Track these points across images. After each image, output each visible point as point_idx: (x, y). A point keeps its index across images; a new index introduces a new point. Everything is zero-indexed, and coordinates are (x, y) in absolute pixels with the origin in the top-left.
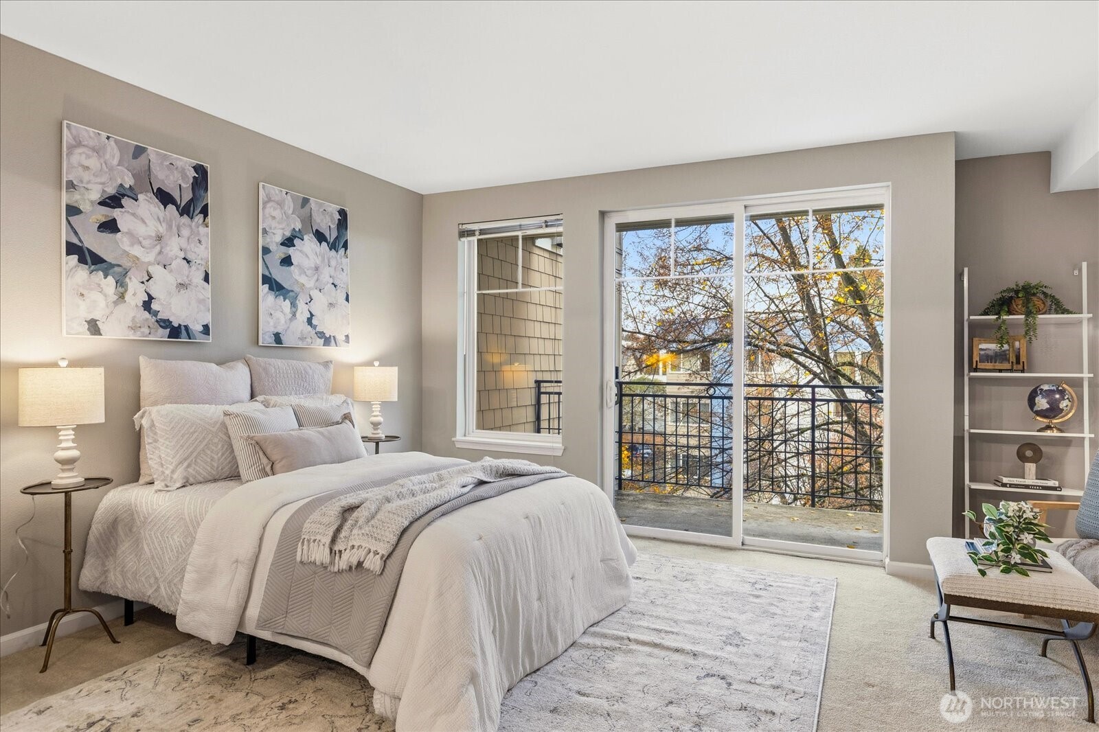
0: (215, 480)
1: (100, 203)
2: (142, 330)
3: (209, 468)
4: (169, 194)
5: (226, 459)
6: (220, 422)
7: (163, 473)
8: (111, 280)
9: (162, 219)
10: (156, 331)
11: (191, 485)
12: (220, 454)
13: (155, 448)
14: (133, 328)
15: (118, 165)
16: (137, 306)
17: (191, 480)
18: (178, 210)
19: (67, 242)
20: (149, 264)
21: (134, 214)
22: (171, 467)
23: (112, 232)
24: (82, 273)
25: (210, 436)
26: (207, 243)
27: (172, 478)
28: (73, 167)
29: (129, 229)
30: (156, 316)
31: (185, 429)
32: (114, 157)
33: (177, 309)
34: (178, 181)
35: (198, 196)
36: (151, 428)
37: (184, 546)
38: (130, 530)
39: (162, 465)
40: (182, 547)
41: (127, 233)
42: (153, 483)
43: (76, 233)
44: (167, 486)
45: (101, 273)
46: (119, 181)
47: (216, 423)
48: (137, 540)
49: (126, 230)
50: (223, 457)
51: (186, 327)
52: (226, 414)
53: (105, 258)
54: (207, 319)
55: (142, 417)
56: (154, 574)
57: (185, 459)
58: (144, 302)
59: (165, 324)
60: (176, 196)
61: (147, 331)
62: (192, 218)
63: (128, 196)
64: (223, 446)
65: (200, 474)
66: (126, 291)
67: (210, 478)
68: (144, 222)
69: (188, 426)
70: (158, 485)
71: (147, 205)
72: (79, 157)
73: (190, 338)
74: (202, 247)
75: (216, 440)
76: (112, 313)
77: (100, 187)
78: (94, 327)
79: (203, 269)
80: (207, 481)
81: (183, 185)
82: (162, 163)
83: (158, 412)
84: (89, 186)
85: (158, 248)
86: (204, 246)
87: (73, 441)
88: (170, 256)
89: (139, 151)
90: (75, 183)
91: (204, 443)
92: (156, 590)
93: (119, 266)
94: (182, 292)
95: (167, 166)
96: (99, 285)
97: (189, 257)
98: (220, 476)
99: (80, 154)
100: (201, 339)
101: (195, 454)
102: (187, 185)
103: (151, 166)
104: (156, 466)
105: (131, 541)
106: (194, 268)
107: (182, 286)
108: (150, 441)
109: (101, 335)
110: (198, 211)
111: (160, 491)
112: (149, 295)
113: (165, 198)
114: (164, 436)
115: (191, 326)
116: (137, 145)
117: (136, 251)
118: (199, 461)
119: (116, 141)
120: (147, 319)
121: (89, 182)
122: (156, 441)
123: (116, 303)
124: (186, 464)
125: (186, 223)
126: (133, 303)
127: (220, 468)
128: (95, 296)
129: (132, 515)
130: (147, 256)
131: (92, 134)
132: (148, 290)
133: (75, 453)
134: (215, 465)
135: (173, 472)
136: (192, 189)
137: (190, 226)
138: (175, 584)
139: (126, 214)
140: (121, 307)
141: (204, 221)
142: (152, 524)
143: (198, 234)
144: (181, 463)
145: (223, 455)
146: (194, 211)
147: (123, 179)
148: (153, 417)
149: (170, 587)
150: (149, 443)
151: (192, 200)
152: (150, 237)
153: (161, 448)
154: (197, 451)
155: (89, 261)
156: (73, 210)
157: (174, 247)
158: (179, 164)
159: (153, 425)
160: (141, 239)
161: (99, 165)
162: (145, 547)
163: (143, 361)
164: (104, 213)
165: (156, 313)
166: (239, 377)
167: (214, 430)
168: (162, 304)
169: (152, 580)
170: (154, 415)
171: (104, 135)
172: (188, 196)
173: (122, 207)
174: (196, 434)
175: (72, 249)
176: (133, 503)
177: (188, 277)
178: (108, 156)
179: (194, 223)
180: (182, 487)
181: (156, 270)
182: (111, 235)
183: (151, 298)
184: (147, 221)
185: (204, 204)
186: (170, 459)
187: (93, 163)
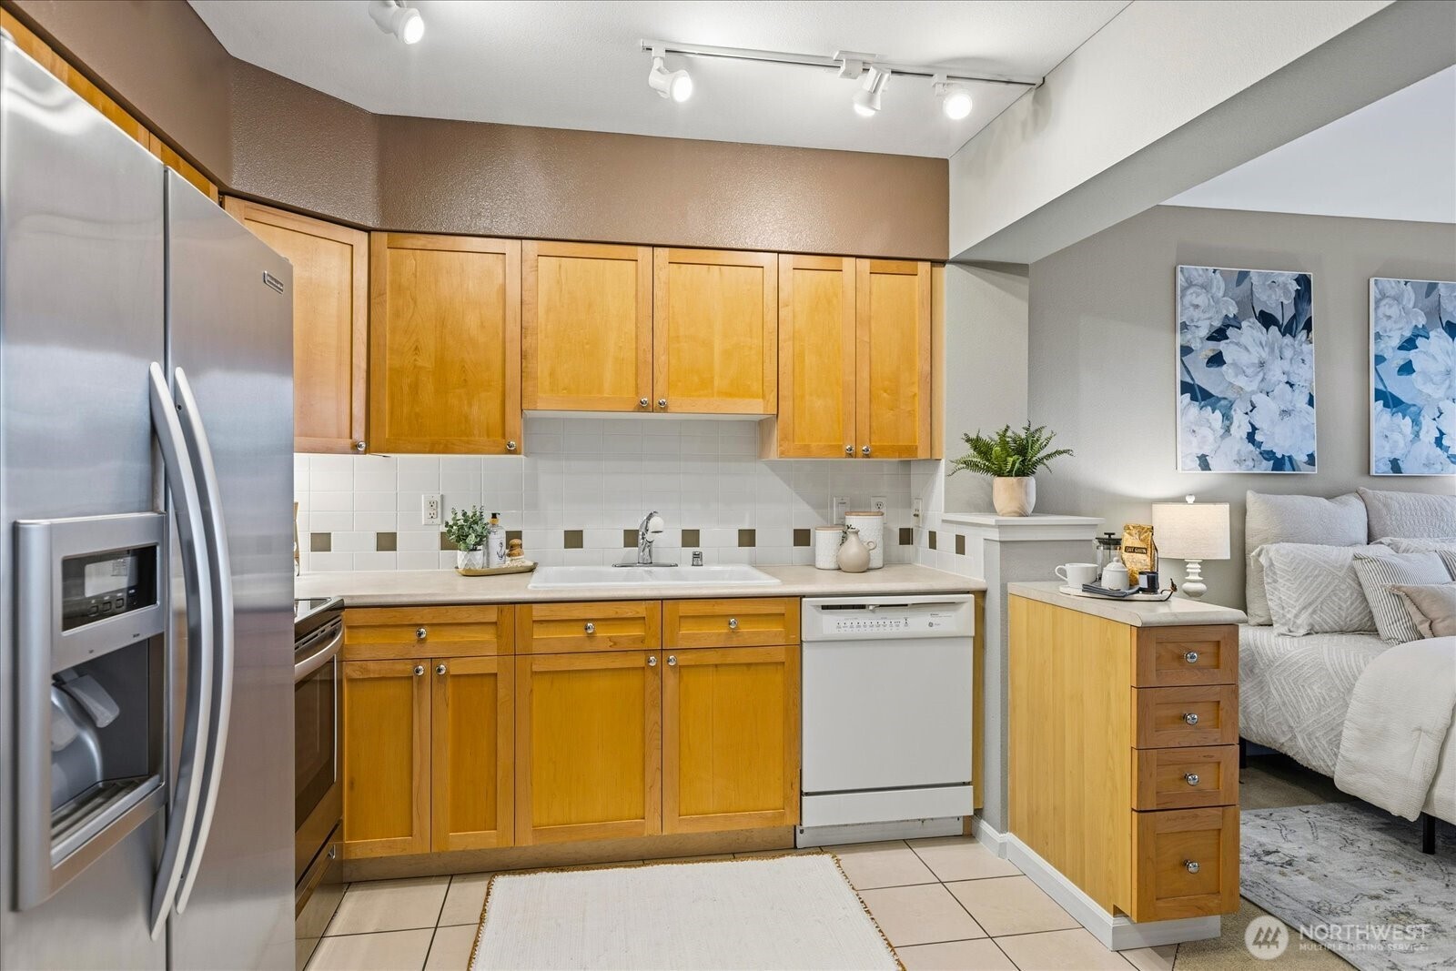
0: (1342, 632)
1: (1209, 339)
2: (1247, 463)
3: (1336, 618)
4: (1271, 315)
5: (1356, 609)
6: (1347, 565)
7: (1284, 616)
8: (1218, 414)
9: (1264, 344)
10: (1260, 464)
11: (1317, 633)
12: (1349, 603)
13: (1275, 589)
14: (1239, 462)
15: (1224, 296)
16: (1241, 438)
17: (1317, 628)
18: (1280, 331)
19: (1182, 381)
20: (1253, 393)
21: (1237, 344)
22: (1294, 612)
23: (1218, 366)
24: (1194, 409)
25: (1337, 581)
26: (1311, 361)
27: (1295, 623)
28: (1186, 309)
29: (1234, 360)
30: (1260, 447)
31: (1308, 571)
32: (1219, 289)
33: (1280, 439)
34: (1278, 300)
35: (1301, 311)
36: (1270, 566)
37: (1328, 699)
38: (1252, 671)
39: (1283, 609)
40: (1324, 699)
41: (1232, 364)
42: (1272, 625)
43: (1188, 372)
44: (1290, 632)
45: (1209, 408)
46: (1224, 312)
47: (1342, 567)
48: (1261, 682)
49: (1231, 362)
50: (1353, 607)
51: (1290, 458)
52: (1356, 558)
53: (1213, 393)
54: (1312, 447)
55: (1259, 555)
56: (1287, 721)
57: (1310, 604)
58: (1248, 433)
59: (1269, 455)
60: (1279, 317)
61: (1251, 464)
62: (1294, 337)
63: (1232, 326)
64: (1351, 595)
65: (1327, 623)
66: (1231, 424)
67: (1337, 629)
68: (1246, 349)
69: (1311, 568)
70: (1278, 628)
71: (1251, 331)
72: (1191, 297)
73: (1294, 470)
74: (1306, 367)
75: (1343, 587)
76: (1219, 447)
77: (1208, 322)
78: (1204, 463)
79: (1306, 392)
80: (1333, 632)
81: (1285, 302)
82: (1264, 284)
83: (1277, 551)
84: (1199, 324)
85: (1261, 375)
86: (1308, 365)
87: (1200, 575)
88: (1272, 382)
89: (1243, 276)
90: (1188, 323)
91: (1331, 588)
92: (1290, 739)
93: (1225, 398)
94: (1286, 419)
95: (1269, 285)
96: (1208, 420)
97: (1293, 380)
98: (1348, 628)
99: (1192, 294)
100: (1306, 470)
101: (1321, 599)
102: (1289, 302)
103: (1254, 289)
104: (1276, 608)
105: (1254, 682)
106: (1297, 391)
107: (1285, 412)
108: (1269, 581)
109: (1210, 470)
110: (1301, 327)
111: (1283, 634)
112: (1253, 426)
113: (1267, 320)
114: (1284, 577)
115: (1295, 457)
116: (1240, 272)
117: (1241, 382)
118: (1324, 607)
119: (1221, 272)
120: (1252, 451)
121: (1198, 320)
122: (1275, 581)
123: (1222, 437)
124: (1310, 610)
125: (1289, 343)
126: (1238, 436)
127: (1348, 619)
128: (1205, 431)
129: (1253, 655)
130: (1249, 385)
131: (1201, 272)
132: (1252, 421)
133: (1201, 587)
134: (1344, 615)
135: (1296, 616)
136: (1295, 304)
137: (1293, 345)
138: (1316, 738)
139: (1231, 345)
140: (1228, 440)
141: (1308, 337)
142: (1282, 668)
143: (1302, 352)
144: (1304, 608)
145: (1352, 604)
146: (1296, 328)
147: (1228, 309)
148: (1271, 555)
149: (1310, 739)
150: (1268, 583)
151: (1294, 316)
152: (1253, 364)
153: (1282, 589)
154: (1324, 596)
155: (1200, 397)
156: (1186, 350)
157: (1276, 372)
158: (1281, 279)
159: (1272, 564)
160: (1245, 368)
161: (1207, 301)
162: (1274, 692)
163: (1251, 497)
164: (1212, 347)
165: (1259, 445)
166: (1353, 515)
167: (1341, 574)
168: (1265, 434)
169: (1285, 728)
170: (1272, 554)
171: (1211, 269)
172: (1290, 313)
173: (1227, 338)
174: (1321, 577)
175: (1187, 388)
176: (1252, 642)
177: (1291, 402)
178: (1214, 290)
179: (1297, 342)
180: (1307, 634)
181: (1260, 399)
182: (1217, 369)
183: (1254, 428)
184: (1249, 348)
185: (1308, 317)
186: (1292, 602)
187: (1202, 300)
